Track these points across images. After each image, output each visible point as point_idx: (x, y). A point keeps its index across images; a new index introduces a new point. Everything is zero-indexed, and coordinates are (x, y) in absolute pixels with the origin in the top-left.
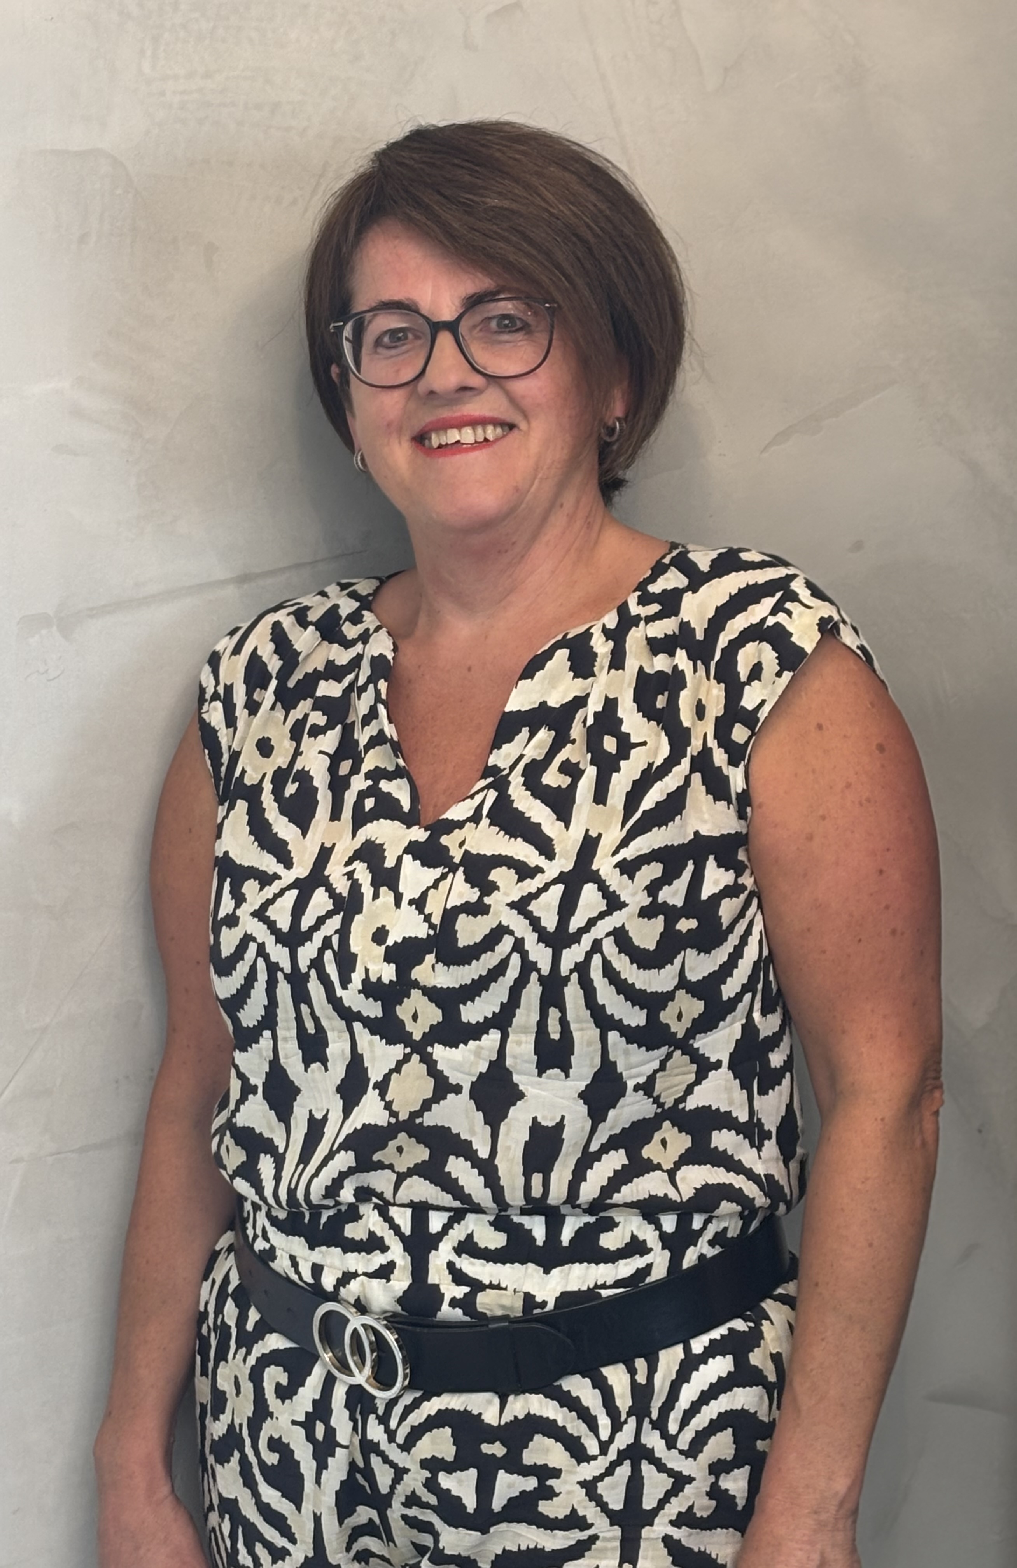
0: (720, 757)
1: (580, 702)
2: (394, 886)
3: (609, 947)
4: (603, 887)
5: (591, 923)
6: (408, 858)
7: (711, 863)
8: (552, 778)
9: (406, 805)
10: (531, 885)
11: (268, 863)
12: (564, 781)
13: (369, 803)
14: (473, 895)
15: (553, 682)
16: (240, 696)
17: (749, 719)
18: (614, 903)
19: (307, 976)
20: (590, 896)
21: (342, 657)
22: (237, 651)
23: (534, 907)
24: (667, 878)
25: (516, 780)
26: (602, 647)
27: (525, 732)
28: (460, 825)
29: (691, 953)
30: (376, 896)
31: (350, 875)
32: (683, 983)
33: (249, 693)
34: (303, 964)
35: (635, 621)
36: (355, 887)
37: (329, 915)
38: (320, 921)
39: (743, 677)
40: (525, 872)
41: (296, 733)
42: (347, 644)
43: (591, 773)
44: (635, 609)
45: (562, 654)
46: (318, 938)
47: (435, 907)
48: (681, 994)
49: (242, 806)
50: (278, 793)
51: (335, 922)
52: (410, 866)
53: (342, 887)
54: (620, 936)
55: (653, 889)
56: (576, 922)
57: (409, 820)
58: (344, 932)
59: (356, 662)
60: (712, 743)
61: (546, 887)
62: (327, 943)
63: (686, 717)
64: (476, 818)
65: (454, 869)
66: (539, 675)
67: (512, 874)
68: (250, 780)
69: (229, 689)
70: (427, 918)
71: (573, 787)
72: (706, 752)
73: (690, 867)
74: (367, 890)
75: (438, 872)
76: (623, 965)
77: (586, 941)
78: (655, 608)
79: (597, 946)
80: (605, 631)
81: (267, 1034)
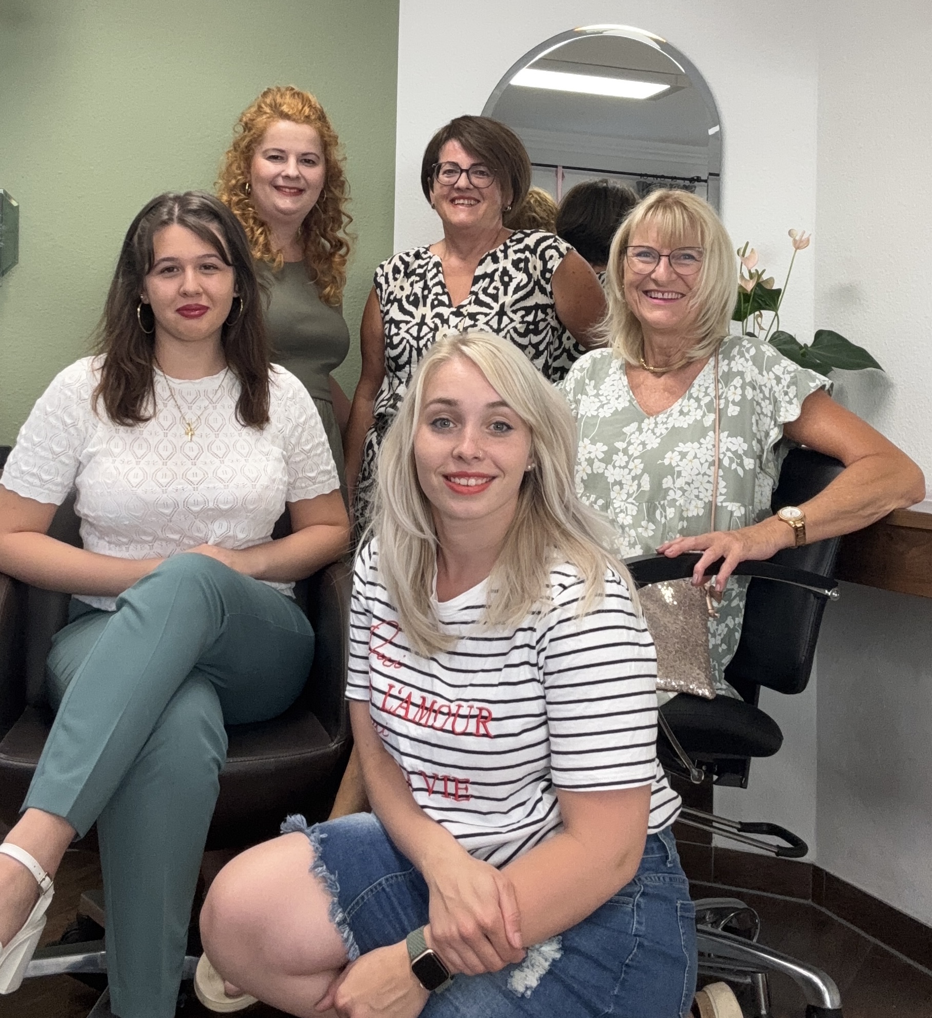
0: (543, 282)
1: (496, 270)
2: (447, 323)
3: (512, 331)
4: (508, 317)
5: (506, 326)
6: (451, 316)
7: (539, 312)
8: (491, 291)
9: (447, 303)
10: (489, 318)
11: (408, 318)
12: (495, 292)
13: (436, 302)
14: (472, 322)
15: (488, 265)
16: (390, 276)
17: (550, 271)
18: (512, 320)
19: (422, 349)
20: (505, 320)
21: (422, 262)
22: (390, 263)
23: (490, 323)
24: (527, 314)
25: (480, 293)
26: (500, 255)
27: (481, 280)
28: (465, 306)
29: (532, 335)
30: (443, 326)
31: (433, 322)
32: (530, 343)
33: (394, 275)
34: (421, 345)
35: (509, 247)
36: (436, 326)
37: (429, 333)
38: (426, 335)
39: (547, 259)
40: (486, 315)
41: (412, 285)
42: (423, 259)
43: (502, 288)
44: (509, 243)
45: (489, 258)
46: (425, 339)
47: (461, 327)
48: (530, 346)
49: (396, 304)
50: (408, 301)
51: (431, 335)
52: (452, 318)
53: (432, 326)
54: (515, 329)
55: (523, 317)
56: (502, 326)
57: (450, 306)
58: (434, 337)
59: (427, 264)
60: (540, 278)
61: (493, 317)
62: (428, 340)
63: (531, 271)
64: (470, 303)
65: (465, 317)
66: (483, 264)
67: (483, 316)
68: (398, 297)
69: (387, 274)
70: (459, 330)
71: (497, 293)
72: (538, 280)
73: (534, 312)
74: (440, 325)
75: (460, 318)
76: (515, 336)
77: (506, 330)
78: (515, 243)
79: (508, 331)
80: (501, 251)
81: (408, 366)
